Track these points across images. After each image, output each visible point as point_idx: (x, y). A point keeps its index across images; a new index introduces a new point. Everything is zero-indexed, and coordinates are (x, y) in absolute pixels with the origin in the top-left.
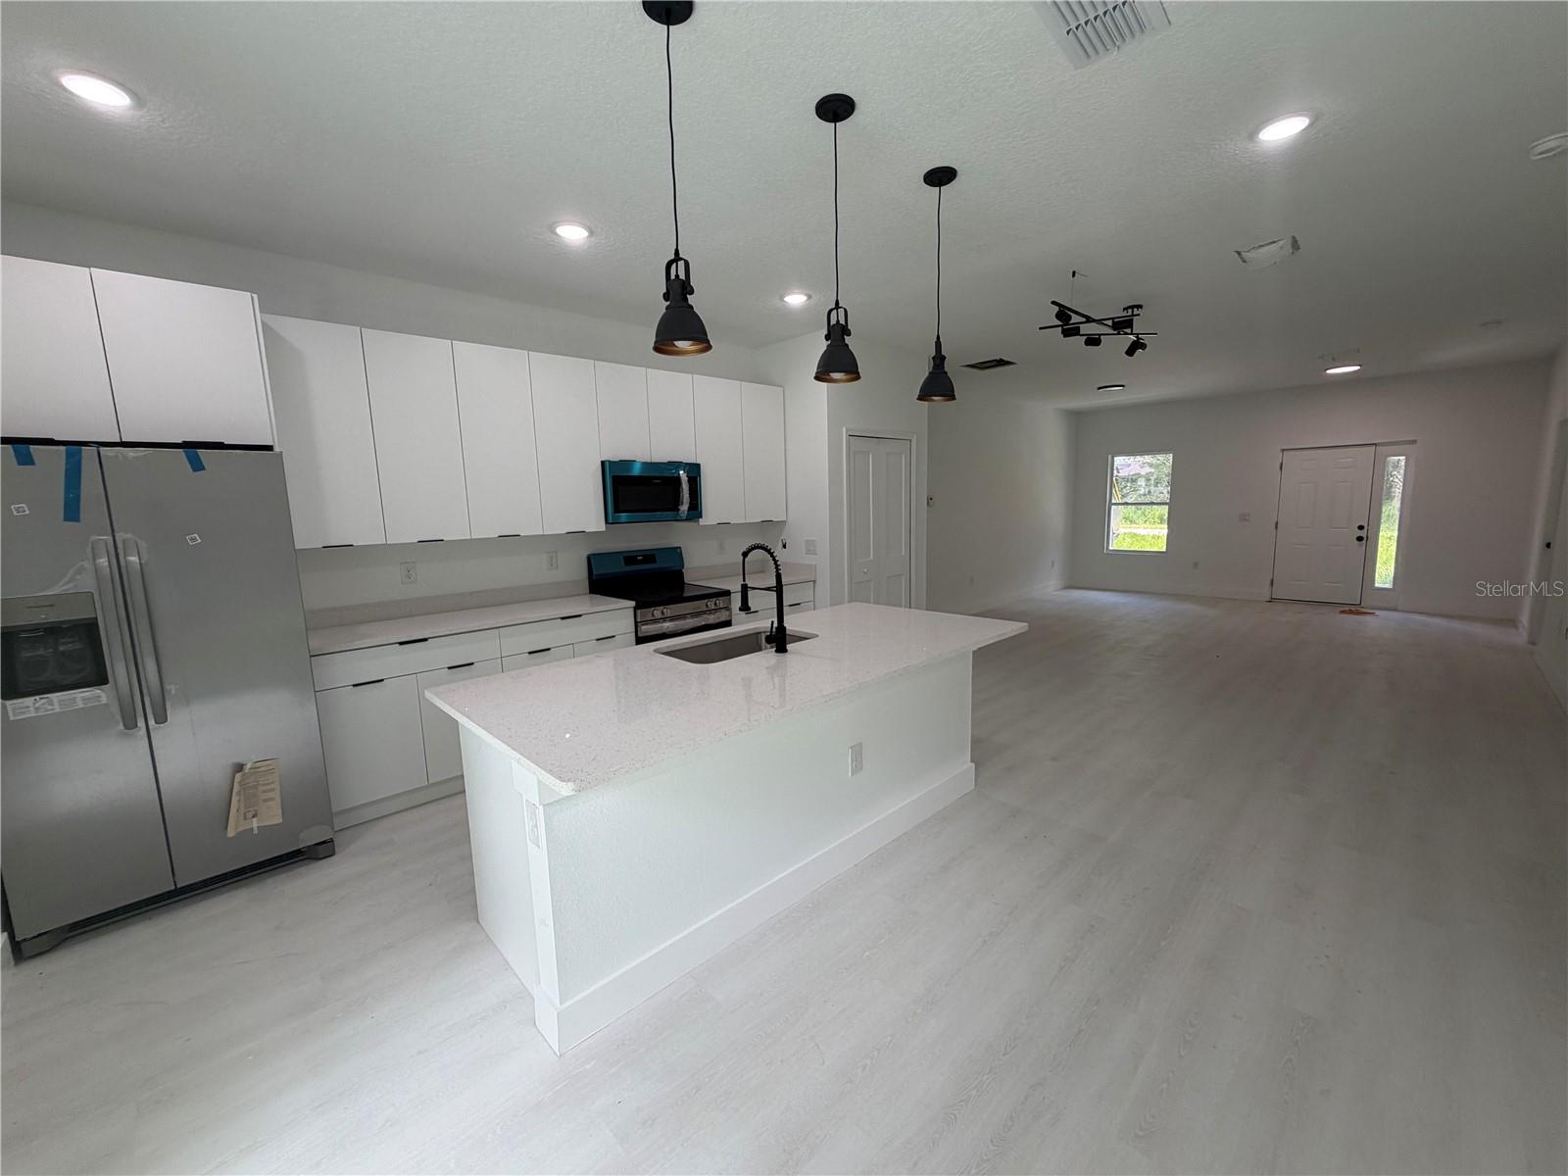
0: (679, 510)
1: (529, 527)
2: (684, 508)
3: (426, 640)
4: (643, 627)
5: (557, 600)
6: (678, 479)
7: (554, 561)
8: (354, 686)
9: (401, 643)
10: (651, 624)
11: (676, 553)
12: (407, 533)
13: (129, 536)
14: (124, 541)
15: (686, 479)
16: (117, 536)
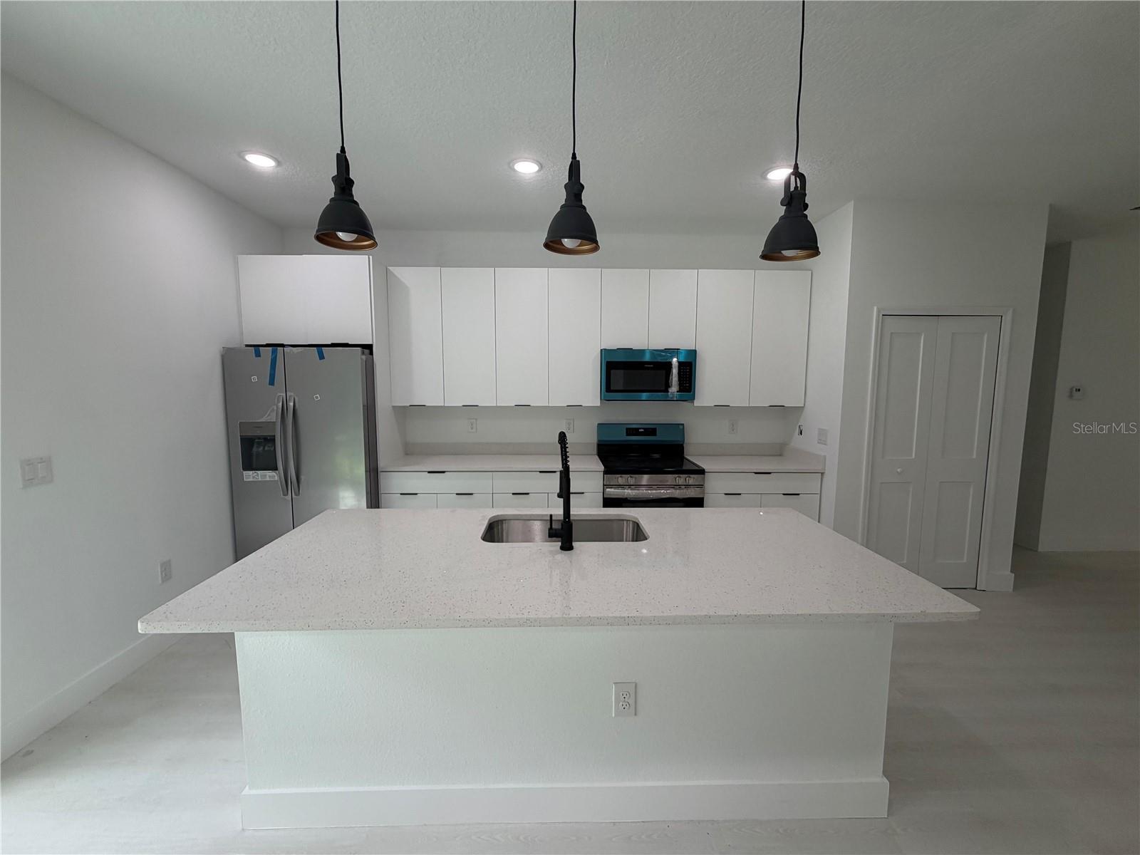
0: (668, 392)
1: (538, 400)
2: (674, 388)
3: (444, 472)
4: (607, 490)
5: (581, 456)
6: (670, 364)
7: (572, 426)
8: (401, 494)
9: (429, 472)
10: (615, 488)
11: (679, 428)
12: (456, 400)
13: (292, 394)
14: (290, 396)
15: (677, 364)
16: (288, 394)
